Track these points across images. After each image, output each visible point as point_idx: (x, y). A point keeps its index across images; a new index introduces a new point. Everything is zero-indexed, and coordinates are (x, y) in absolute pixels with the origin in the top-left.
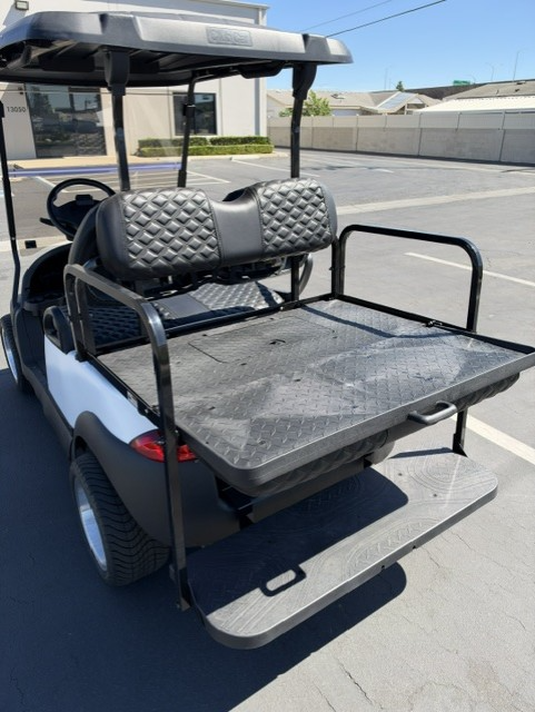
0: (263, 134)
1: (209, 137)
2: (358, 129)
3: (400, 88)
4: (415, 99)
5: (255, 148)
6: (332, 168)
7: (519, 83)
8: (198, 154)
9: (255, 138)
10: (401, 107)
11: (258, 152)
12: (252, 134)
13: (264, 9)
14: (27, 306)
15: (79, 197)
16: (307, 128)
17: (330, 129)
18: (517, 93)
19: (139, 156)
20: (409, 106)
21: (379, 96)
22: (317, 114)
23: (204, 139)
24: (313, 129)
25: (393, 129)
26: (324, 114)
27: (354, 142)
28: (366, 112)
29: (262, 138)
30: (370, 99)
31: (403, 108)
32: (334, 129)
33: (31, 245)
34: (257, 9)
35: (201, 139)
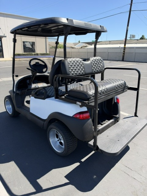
0: (48, 53)
1: (33, 53)
2: (72, 52)
3: (79, 42)
4: (85, 45)
7: (110, 41)
9: (46, 54)
10: (81, 46)
12: (45, 52)
14: (18, 92)
15: (36, 63)
16: (58, 52)
18: (110, 44)
20: (83, 46)
21: (75, 44)
22: (60, 48)
23: (32, 54)
24: (60, 52)
25: (81, 52)
27: (71, 55)
28: (73, 48)
29: (48, 54)
30: (73, 44)
31: (82, 47)
33: (17, 76)
35: (31, 54)
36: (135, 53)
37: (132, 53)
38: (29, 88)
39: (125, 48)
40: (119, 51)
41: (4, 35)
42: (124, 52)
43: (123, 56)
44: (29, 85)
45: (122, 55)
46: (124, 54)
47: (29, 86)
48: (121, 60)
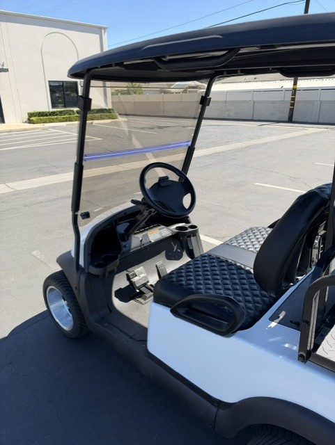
0: (110, 106)
1: (75, 109)
2: (164, 102)
5: (107, 116)
6: (160, 127)
8: (70, 121)
9: (105, 110)
11: (109, 118)
12: (103, 107)
13: (105, 29)
16: (131, 102)
17: (146, 102)
18: (255, 80)
19: (30, 123)
23: (73, 111)
25: (186, 102)
26: (139, 94)
27: (162, 110)
29: (109, 109)
31: (186, 89)
32: (149, 102)
33: (86, 215)
34: (101, 28)
35: (70, 110)
36: (321, 101)
37: (313, 102)
38: (124, 249)
39: (294, 91)
40: (279, 97)
41: (3, 65)
42: (293, 99)
43: (292, 111)
44: (124, 241)
45: (289, 107)
46: (293, 105)
47: (123, 244)
48: (287, 119)
